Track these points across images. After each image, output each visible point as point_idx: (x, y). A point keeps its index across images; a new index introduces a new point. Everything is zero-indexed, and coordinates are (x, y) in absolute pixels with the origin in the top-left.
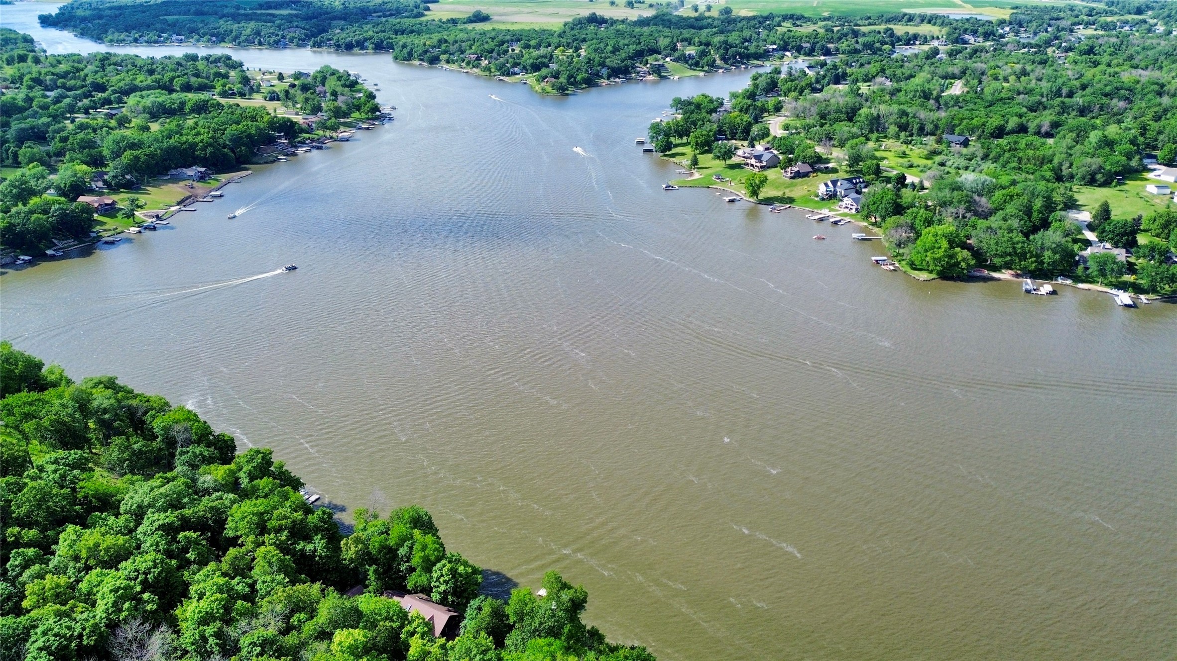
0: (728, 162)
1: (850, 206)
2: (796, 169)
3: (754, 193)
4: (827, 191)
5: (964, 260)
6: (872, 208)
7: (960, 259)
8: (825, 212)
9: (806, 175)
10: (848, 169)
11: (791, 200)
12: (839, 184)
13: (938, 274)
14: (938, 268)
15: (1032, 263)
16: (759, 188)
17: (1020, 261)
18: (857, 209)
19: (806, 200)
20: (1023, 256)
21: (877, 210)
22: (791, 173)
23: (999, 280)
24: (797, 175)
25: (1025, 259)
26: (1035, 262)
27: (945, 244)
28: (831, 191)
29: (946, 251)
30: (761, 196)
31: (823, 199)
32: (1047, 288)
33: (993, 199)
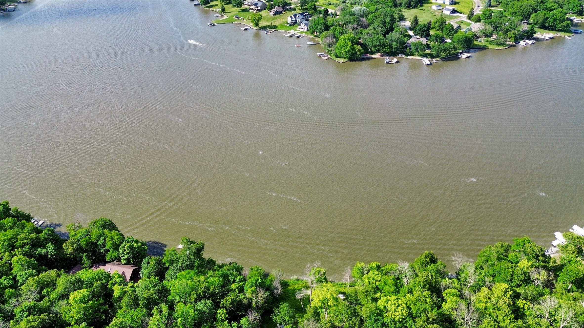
0: (241, 8)
1: (304, 28)
2: (275, 10)
3: (257, 24)
4: (292, 20)
5: (359, 50)
6: (315, 28)
7: (357, 50)
8: (293, 32)
9: (281, 13)
10: (301, 8)
11: (275, 27)
12: (297, 16)
13: (348, 59)
14: (348, 56)
15: (388, 48)
16: (258, 22)
17: (383, 48)
18: (307, 29)
19: (283, 26)
20: (384, 46)
21: (317, 29)
22: (273, 12)
23: (375, 58)
24: (276, 13)
25: (385, 47)
26: (389, 48)
27: (349, 44)
28: (294, 20)
29: (350, 47)
30: (260, 26)
31: (291, 25)
32: (395, 60)
33: (368, 18)
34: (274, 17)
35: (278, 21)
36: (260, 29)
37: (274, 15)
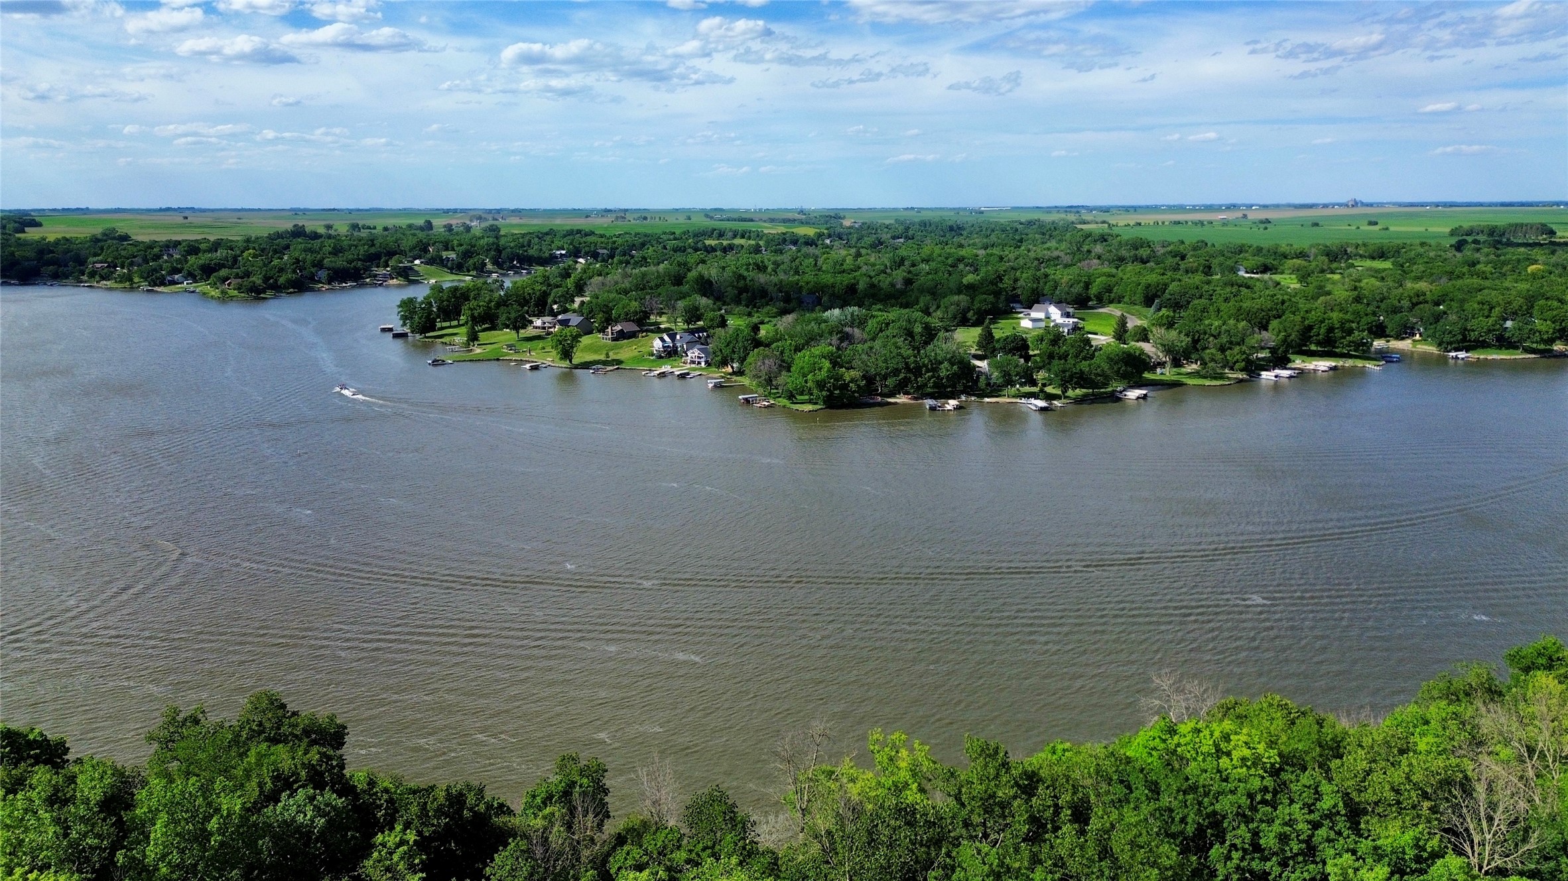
0: (523, 333)
1: (697, 360)
2: (618, 328)
3: (566, 354)
4: (664, 347)
5: (852, 381)
6: (727, 351)
7: (848, 379)
8: (666, 368)
9: (633, 335)
11: (619, 362)
12: (678, 337)
13: (825, 402)
16: (572, 347)
18: (706, 362)
19: (640, 359)
21: (734, 352)
22: (612, 334)
23: (896, 403)
24: (621, 336)
25: (921, 375)
26: (933, 377)
27: (827, 364)
28: (669, 347)
29: (829, 371)
30: (576, 361)
31: (660, 357)
32: (952, 403)
34: (616, 345)
35: (627, 351)
36: (576, 367)
37: (614, 340)
